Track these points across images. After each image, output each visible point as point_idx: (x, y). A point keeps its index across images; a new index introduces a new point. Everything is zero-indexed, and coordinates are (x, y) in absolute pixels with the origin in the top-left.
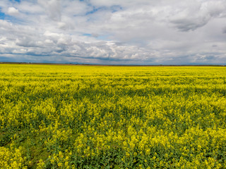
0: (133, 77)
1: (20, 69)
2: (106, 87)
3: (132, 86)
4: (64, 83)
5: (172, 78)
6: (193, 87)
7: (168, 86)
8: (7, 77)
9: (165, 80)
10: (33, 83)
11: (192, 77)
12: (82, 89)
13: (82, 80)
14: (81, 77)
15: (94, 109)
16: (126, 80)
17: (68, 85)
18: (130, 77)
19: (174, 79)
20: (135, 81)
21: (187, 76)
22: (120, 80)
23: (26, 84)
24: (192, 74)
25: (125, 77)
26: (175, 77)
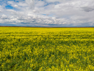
0: (63, 34)
1: (18, 30)
2: (52, 39)
3: (62, 39)
4: (35, 37)
5: (81, 35)
6: (91, 40)
7: (79, 40)
8: (14, 34)
9: (78, 36)
10: (23, 37)
11: (90, 34)
12: (42, 41)
13: (42, 35)
14: (41, 34)
15: (46, 52)
16: (60, 35)
17: (36, 38)
18: (62, 34)
19: (82, 35)
20: (64, 36)
21: (88, 34)
22: (57, 36)
23: (20, 38)
24: (90, 32)
25: (59, 34)
26: (82, 34)
